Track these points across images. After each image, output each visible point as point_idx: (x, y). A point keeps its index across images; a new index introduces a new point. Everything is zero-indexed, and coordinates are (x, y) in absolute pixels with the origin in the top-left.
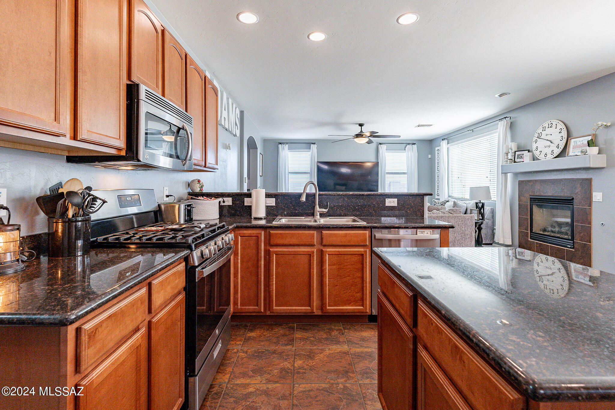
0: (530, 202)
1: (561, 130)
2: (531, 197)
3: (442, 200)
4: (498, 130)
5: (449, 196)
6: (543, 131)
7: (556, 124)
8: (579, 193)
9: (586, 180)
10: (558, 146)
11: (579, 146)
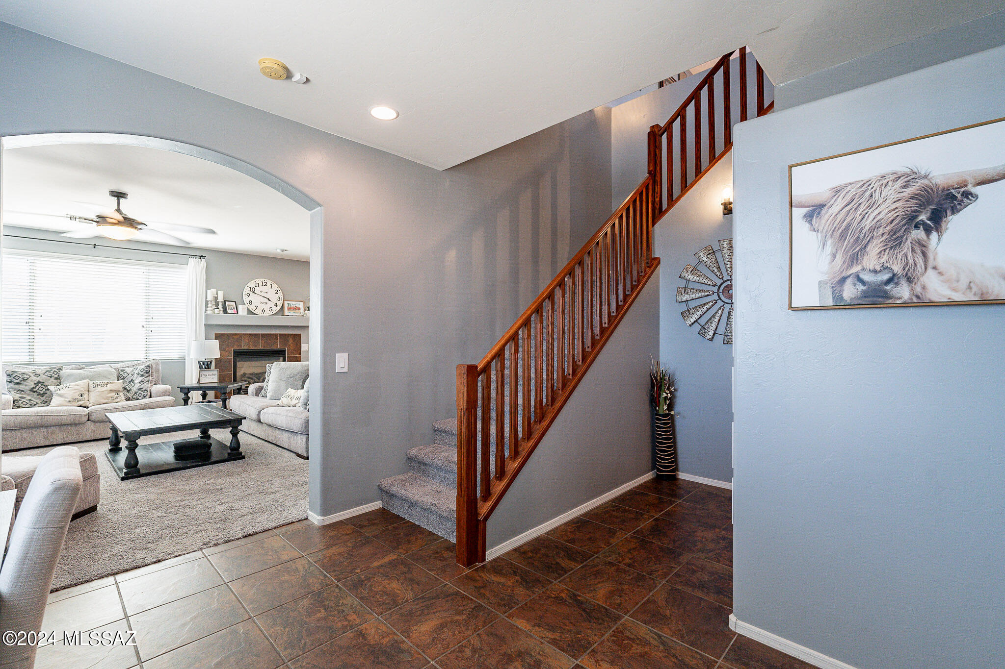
0: (234, 356)
1: (277, 290)
2: (235, 351)
6: (256, 286)
7: (271, 285)
8: (292, 345)
9: (296, 335)
10: (276, 305)
11: (293, 308)
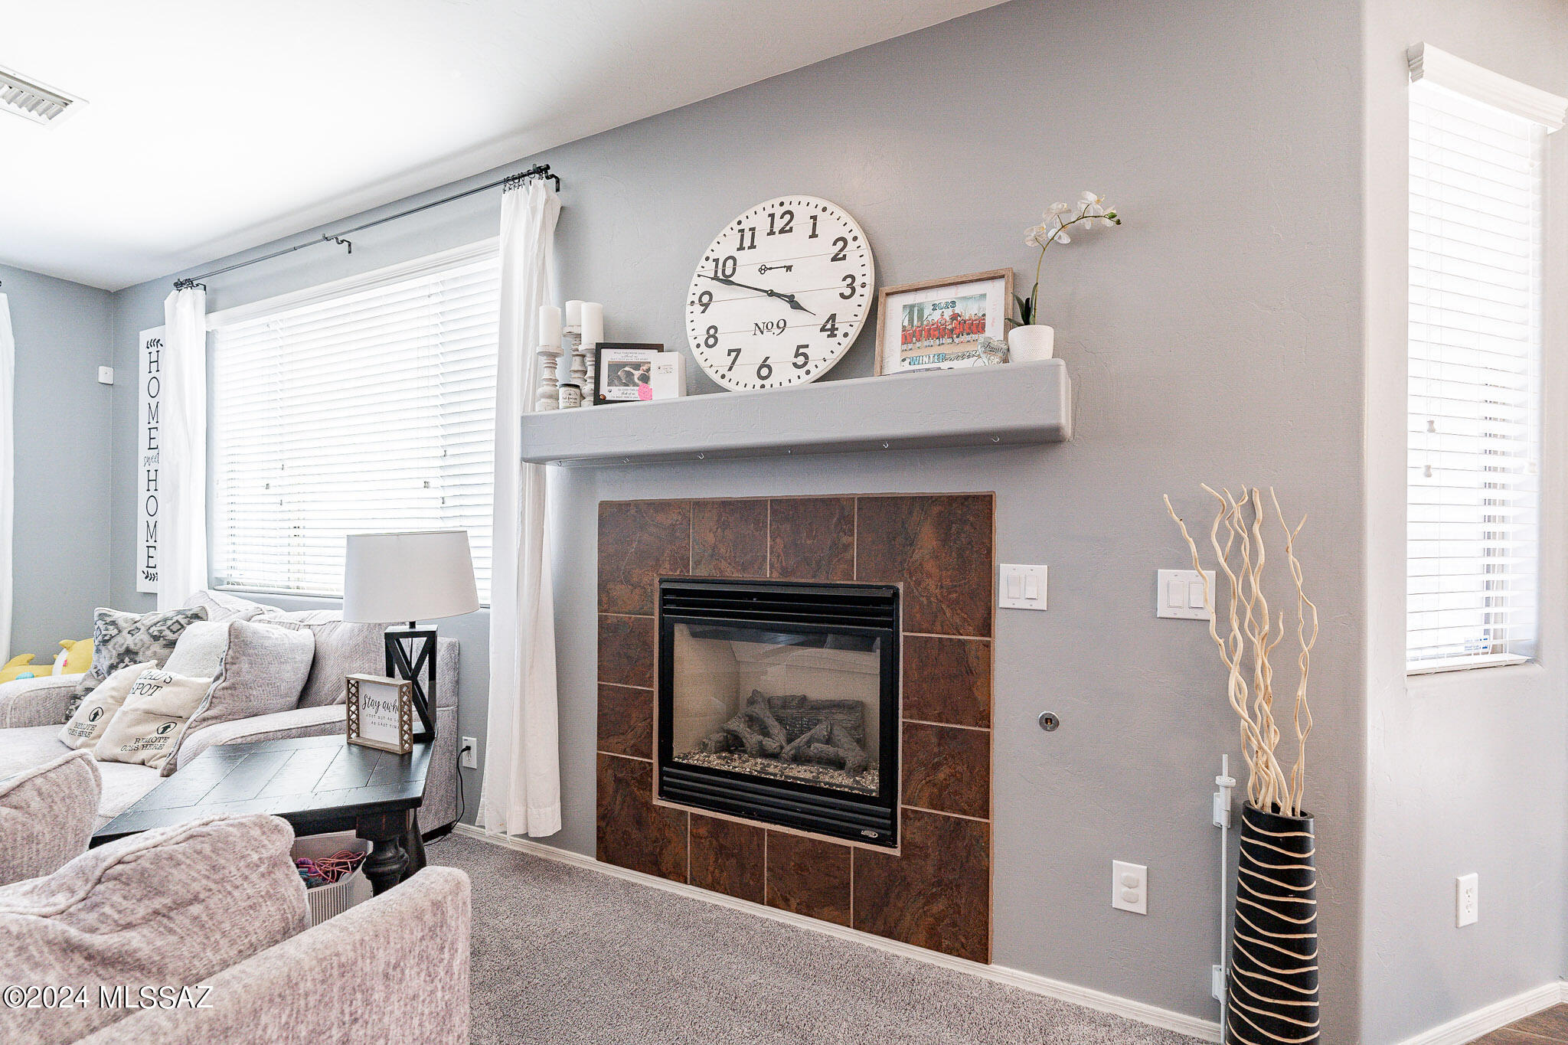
0: (663, 611)
1: (840, 244)
2: (663, 586)
3: (168, 607)
4: (502, 239)
5: (215, 584)
6: (741, 248)
7: (814, 218)
8: (930, 566)
9: (965, 499)
10: (830, 328)
11: (938, 332)
